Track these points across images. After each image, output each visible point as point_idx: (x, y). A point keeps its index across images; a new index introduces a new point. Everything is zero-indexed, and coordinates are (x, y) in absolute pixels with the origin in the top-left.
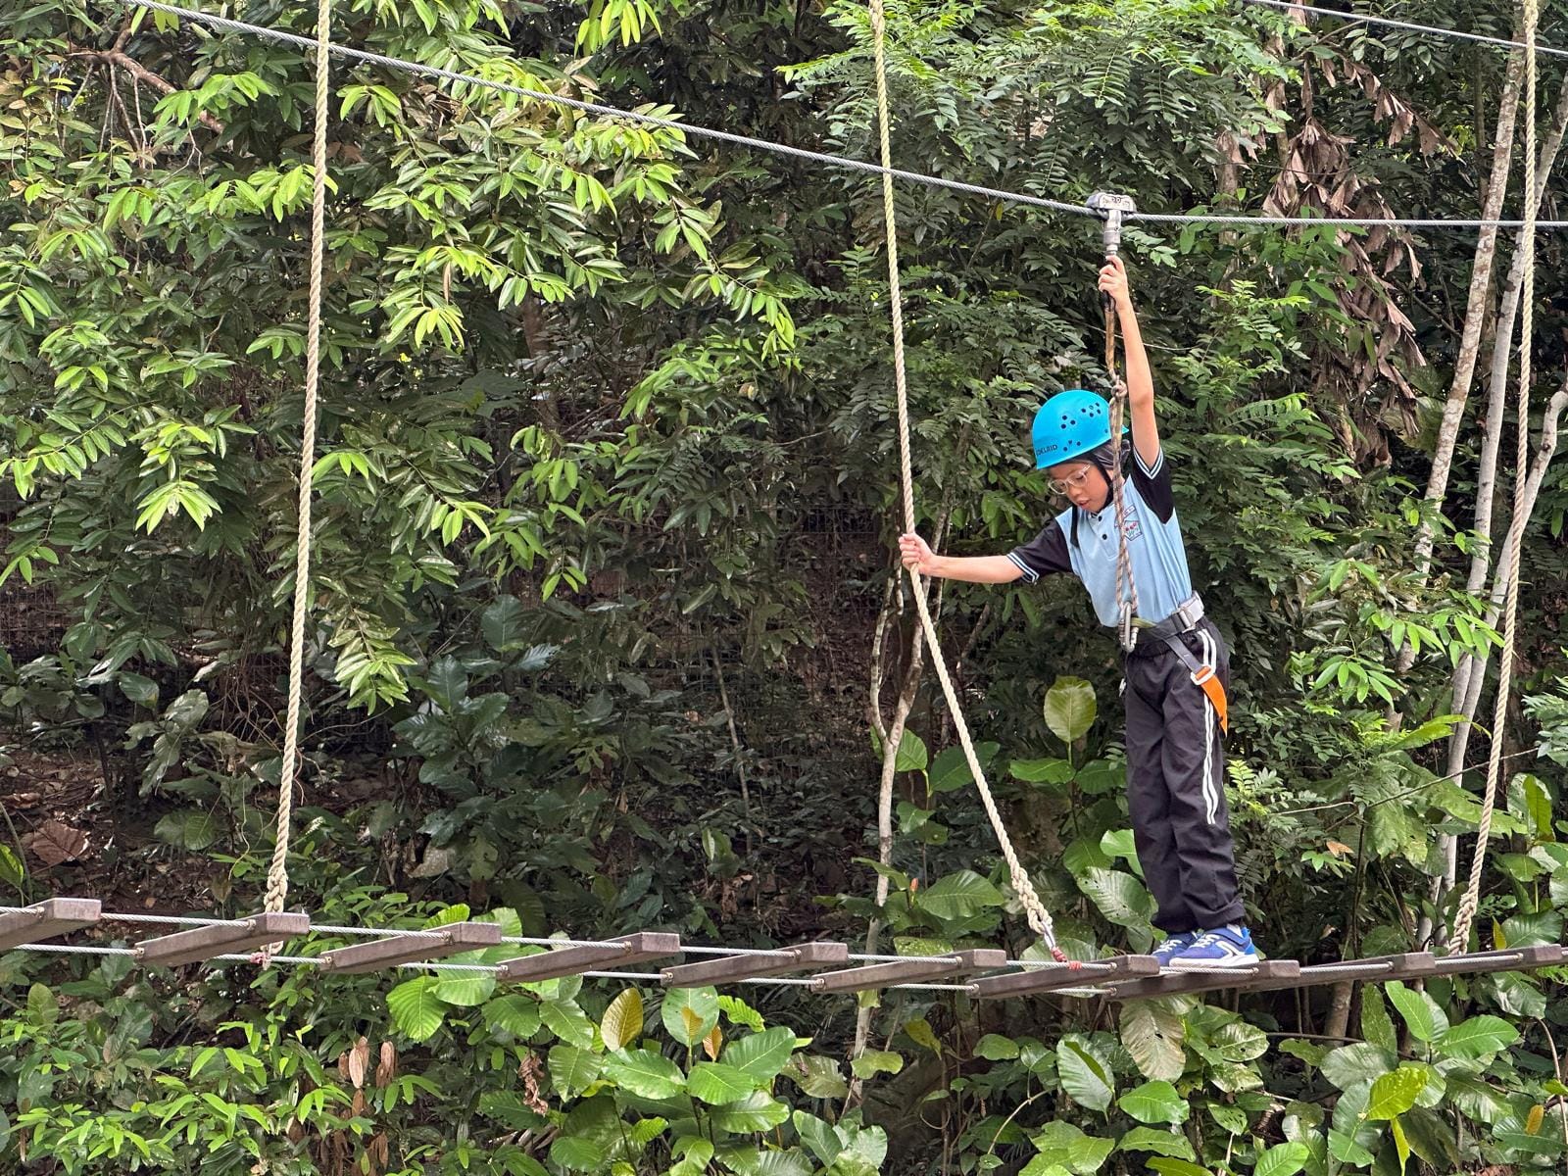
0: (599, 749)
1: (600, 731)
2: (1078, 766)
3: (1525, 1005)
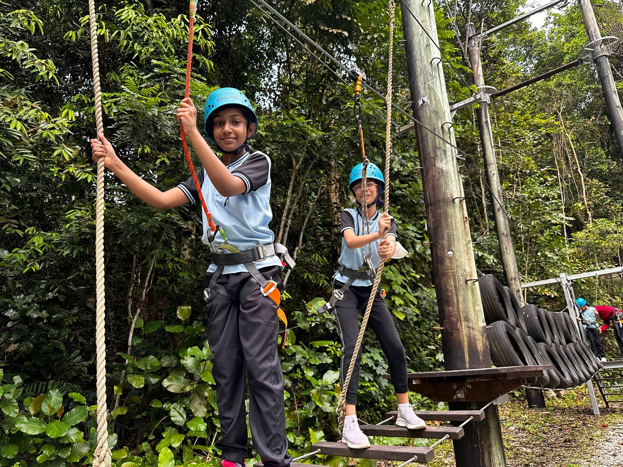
0: (72, 320)
1: (74, 315)
2: (185, 327)
3: (287, 384)
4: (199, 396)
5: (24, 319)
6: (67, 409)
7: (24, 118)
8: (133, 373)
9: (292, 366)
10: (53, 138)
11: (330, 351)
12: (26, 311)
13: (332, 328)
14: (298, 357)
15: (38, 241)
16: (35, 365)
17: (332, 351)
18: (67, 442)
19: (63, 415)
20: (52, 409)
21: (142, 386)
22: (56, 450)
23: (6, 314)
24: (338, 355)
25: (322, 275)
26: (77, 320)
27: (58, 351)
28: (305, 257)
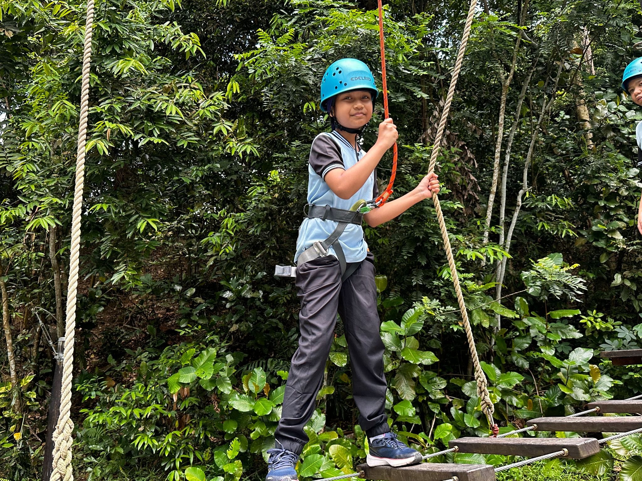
1: (288, 293)
3: (522, 365)
4: (405, 377)
5: (240, 299)
6: (273, 387)
7: (181, 101)
8: (335, 351)
9: (528, 343)
10: (209, 116)
11: (585, 324)
12: (240, 291)
13: (559, 293)
14: (533, 332)
15: (229, 222)
16: (257, 344)
17: (589, 323)
18: (275, 420)
19: (270, 393)
20: (257, 387)
21: (344, 364)
22: (267, 428)
23: (224, 296)
24: (598, 328)
25: (565, 223)
26: (291, 298)
27: (277, 329)
28: (537, 201)
